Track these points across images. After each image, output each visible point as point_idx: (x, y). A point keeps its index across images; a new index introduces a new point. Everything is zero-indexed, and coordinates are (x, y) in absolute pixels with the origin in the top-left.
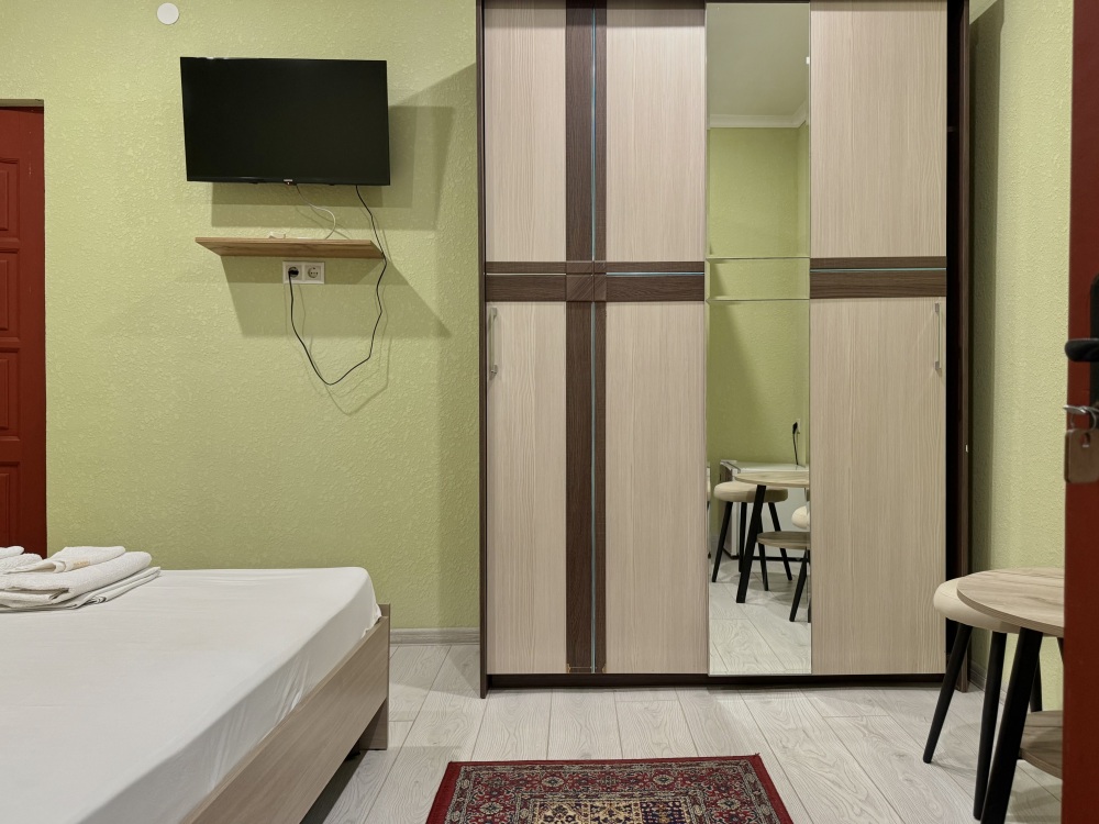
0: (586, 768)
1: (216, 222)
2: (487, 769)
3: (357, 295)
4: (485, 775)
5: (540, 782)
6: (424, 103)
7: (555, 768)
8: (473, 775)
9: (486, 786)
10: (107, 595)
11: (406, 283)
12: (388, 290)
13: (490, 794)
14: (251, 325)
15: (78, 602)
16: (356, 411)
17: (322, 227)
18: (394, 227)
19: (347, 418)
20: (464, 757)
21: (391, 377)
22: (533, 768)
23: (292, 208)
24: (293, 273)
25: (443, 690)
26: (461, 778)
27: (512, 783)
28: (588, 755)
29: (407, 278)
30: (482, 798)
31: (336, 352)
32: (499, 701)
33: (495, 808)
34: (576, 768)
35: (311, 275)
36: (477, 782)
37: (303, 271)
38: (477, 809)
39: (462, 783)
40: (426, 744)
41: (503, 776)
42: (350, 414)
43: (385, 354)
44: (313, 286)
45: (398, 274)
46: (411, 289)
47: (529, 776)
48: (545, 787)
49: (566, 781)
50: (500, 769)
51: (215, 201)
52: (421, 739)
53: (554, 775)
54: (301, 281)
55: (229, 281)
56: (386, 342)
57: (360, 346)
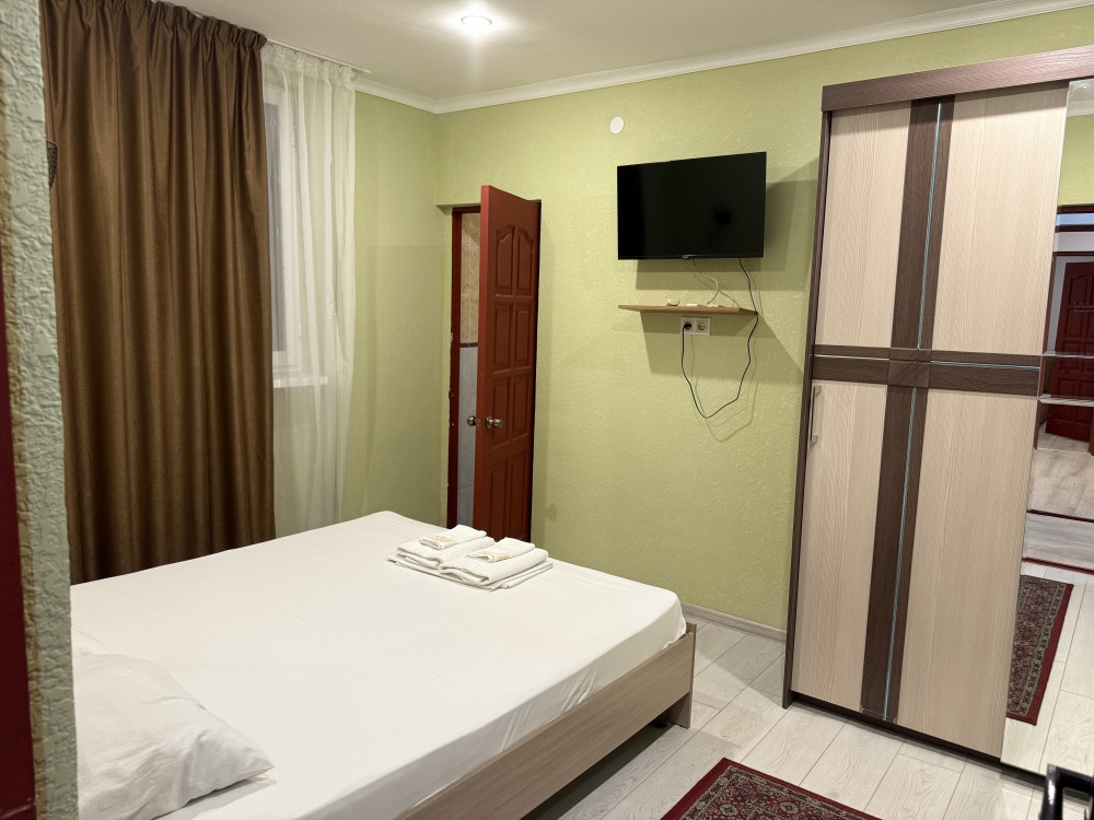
0: (825, 806)
1: (640, 286)
2: (747, 776)
3: (732, 346)
4: (743, 779)
5: (779, 803)
6: (802, 178)
7: (799, 796)
8: (733, 776)
9: (737, 789)
10: (510, 584)
11: (774, 336)
12: (757, 342)
13: (735, 797)
14: (657, 366)
15: (493, 587)
16: (726, 440)
17: (712, 289)
18: (768, 288)
19: (719, 444)
20: (737, 758)
21: (755, 415)
22: (781, 789)
23: (690, 275)
24: (688, 326)
25: (757, 689)
26: (724, 775)
27: (758, 795)
28: (837, 795)
29: (775, 332)
30: (728, 798)
31: (715, 390)
32: (797, 714)
33: (731, 811)
34: (817, 802)
35: (700, 328)
36: (733, 784)
37: (694, 326)
38: (719, 806)
39: (722, 780)
40: (717, 735)
41: (754, 786)
42: (721, 441)
43: (752, 395)
44: (700, 338)
45: (768, 328)
46: (778, 341)
47: (774, 795)
48: (780, 809)
49: (800, 811)
50: (756, 779)
51: (639, 270)
52: (716, 730)
53: (793, 802)
54: (692, 333)
55: (645, 331)
56: (754, 386)
57: (733, 386)
